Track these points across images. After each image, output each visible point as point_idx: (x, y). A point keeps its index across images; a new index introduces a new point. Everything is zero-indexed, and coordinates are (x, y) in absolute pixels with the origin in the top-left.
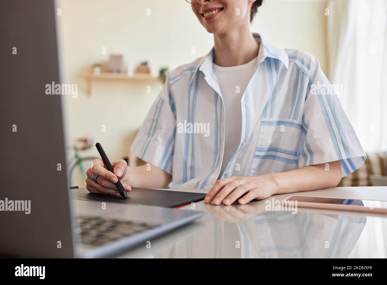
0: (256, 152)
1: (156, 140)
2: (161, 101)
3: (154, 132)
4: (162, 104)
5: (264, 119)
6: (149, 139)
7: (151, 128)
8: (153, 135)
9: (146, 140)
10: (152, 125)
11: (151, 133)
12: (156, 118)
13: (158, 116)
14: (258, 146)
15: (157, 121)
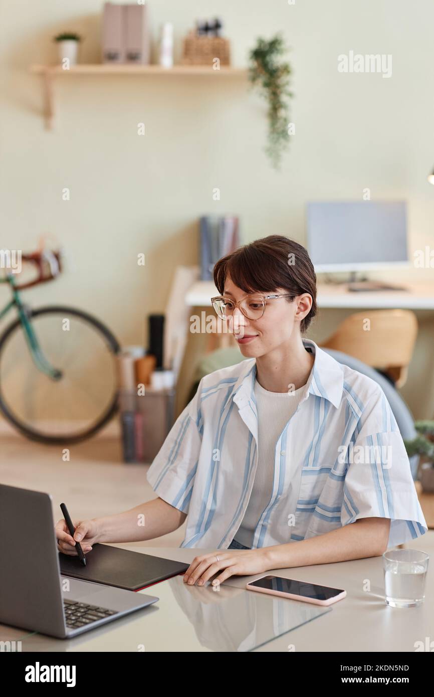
0: (298, 505)
1: (175, 471)
2: (187, 419)
3: (175, 458)
4: (188, 424)
5: (305, 468)
6: (168, 466)
7: (172, 452)
8: (172, 463)
9: (165, 467)
10: (174, 447)
11: (172, 459)
12: (178, 441)
13: (182, 439)
14: (300, 499)
15: (180, 444)
